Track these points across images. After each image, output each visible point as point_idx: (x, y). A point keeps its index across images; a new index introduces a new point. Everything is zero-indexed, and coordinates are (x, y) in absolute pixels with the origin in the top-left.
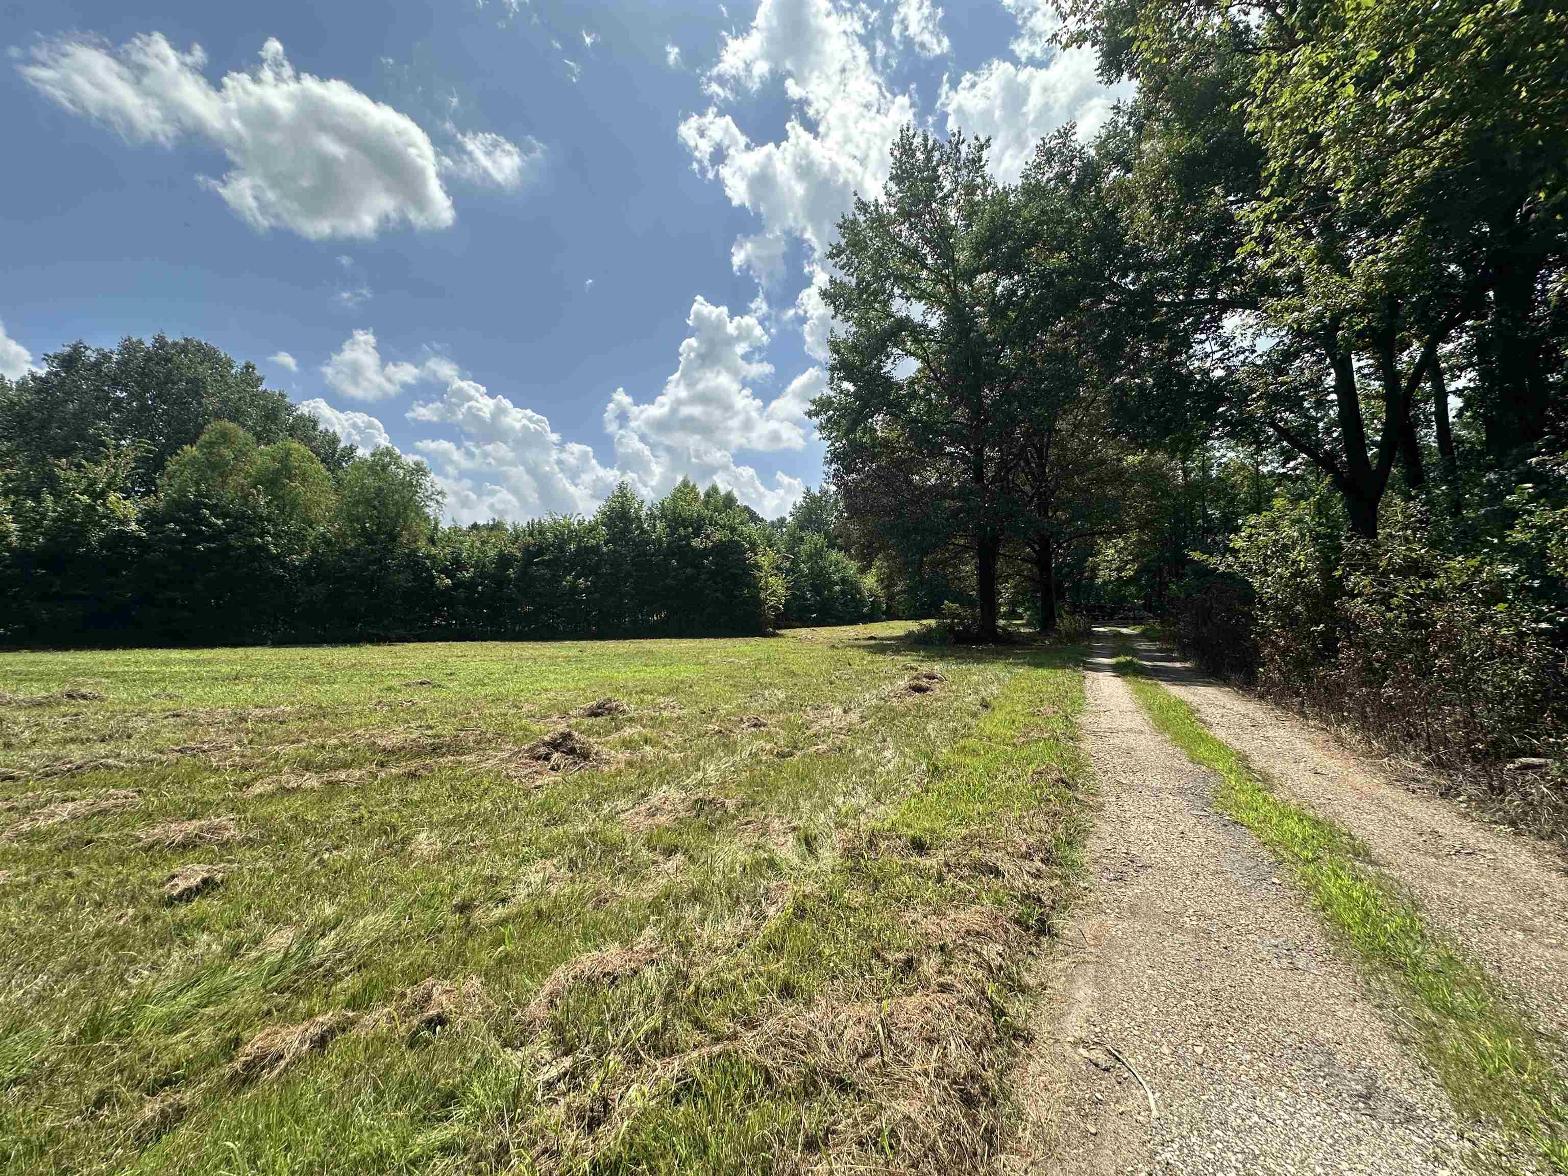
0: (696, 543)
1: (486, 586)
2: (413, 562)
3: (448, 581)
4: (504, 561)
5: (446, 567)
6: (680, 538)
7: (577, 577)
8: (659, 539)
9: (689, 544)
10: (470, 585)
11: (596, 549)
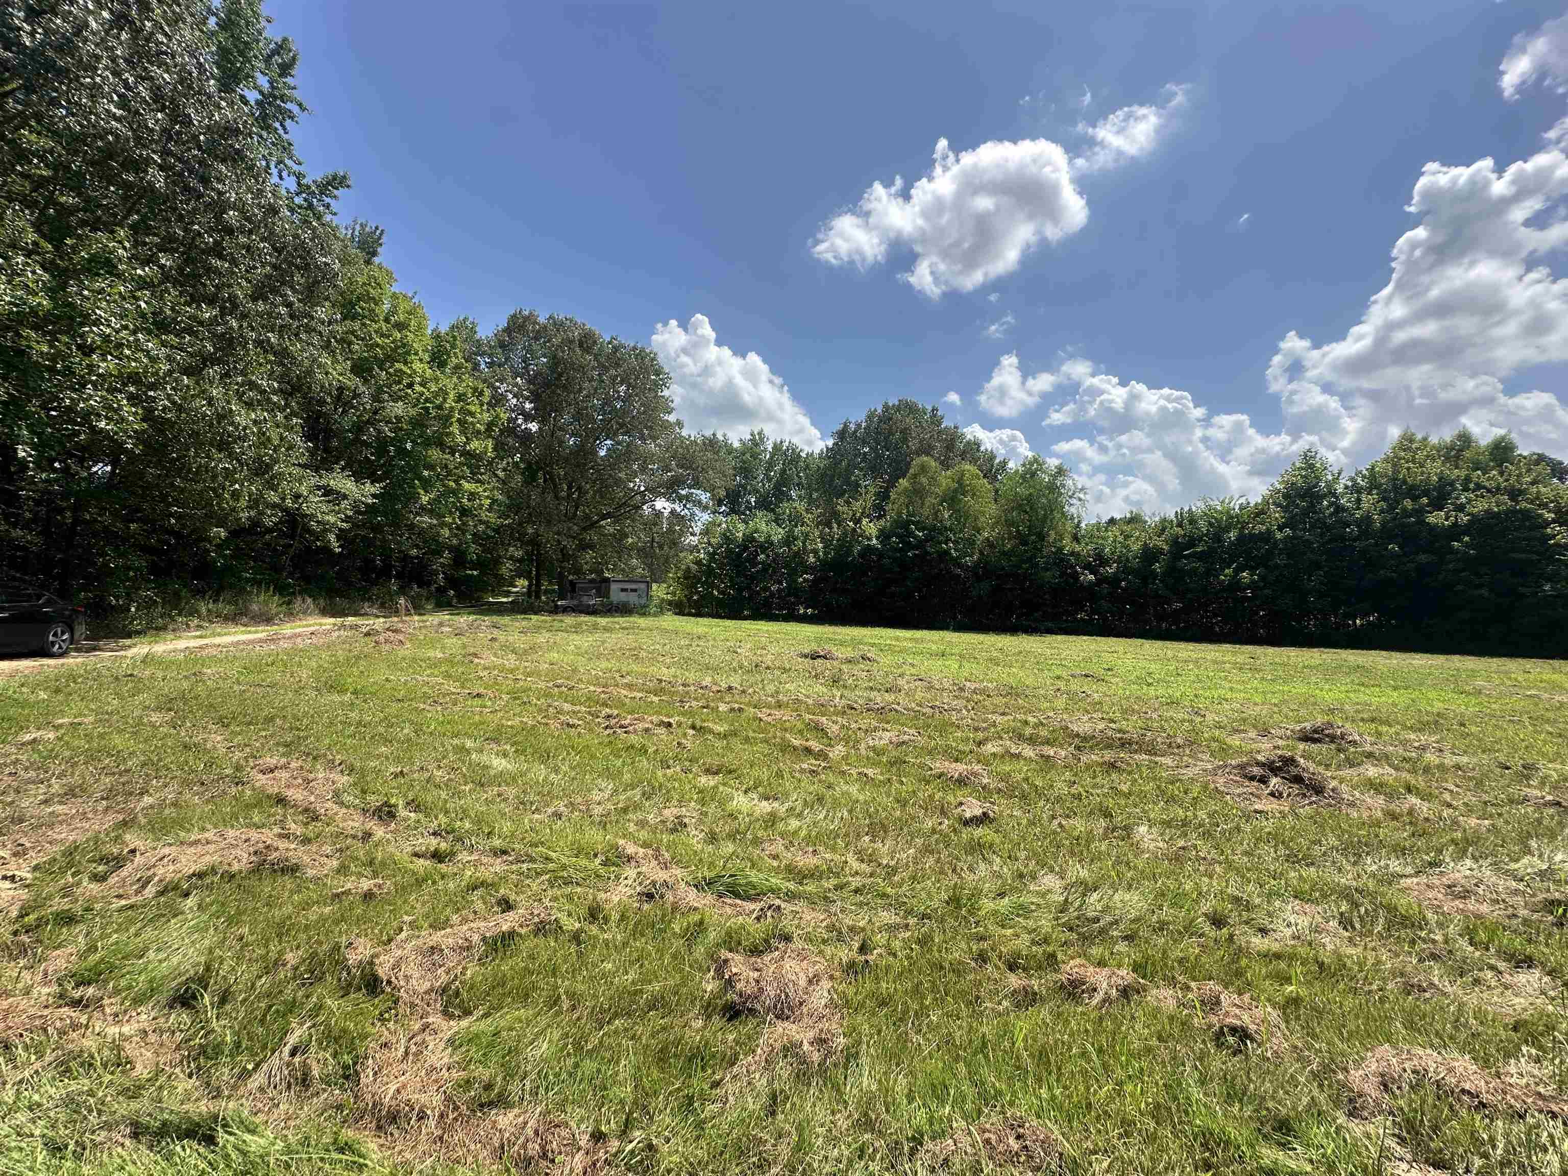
0: (1436, 518)
1: (1129, 582)
2: (1060, 560)
3: (1091, 577)
4: (1149, 555)
5: (1090, 563)
6: (1406, 514)
7: (1238, 571)
8: (1367, 519)
9: (1421, 522)
10: (1114, 581)
11: (1267, 537)
